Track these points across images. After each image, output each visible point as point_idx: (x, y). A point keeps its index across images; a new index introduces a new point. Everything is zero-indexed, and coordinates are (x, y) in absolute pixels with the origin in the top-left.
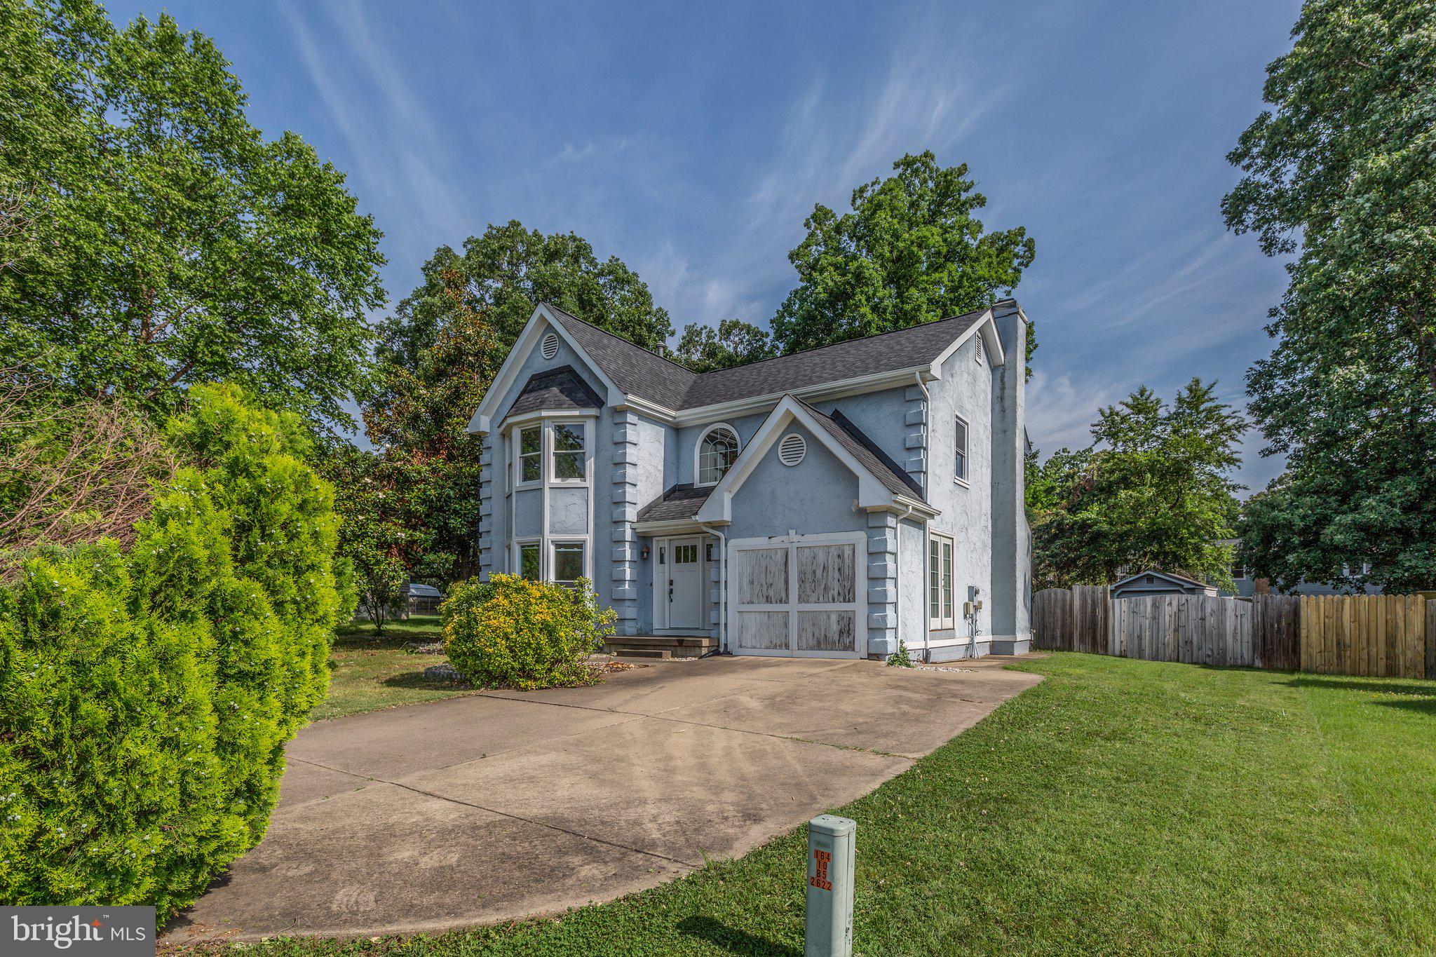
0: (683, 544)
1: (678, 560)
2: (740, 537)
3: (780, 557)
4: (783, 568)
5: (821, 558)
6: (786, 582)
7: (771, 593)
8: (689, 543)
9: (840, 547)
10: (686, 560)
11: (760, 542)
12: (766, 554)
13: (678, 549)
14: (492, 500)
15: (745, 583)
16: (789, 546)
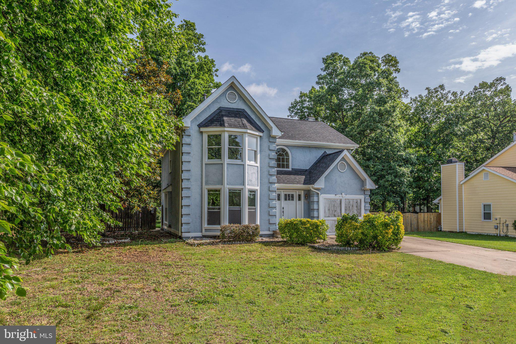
0: (287, 193)
1: (286, 199)
2: (325, 193)
3: (338, 202)
4: (339, 205)
5: (351, 203)
6: (341, 210)
7: (336, 214)
8: (291, 193)
9: (357, 200)
10: (289, 199)
11: (332, 196)
12: (334, 201)
13: (286, 195)
14: (191, 163)
15: (327, 210)
16: (342, 198)
